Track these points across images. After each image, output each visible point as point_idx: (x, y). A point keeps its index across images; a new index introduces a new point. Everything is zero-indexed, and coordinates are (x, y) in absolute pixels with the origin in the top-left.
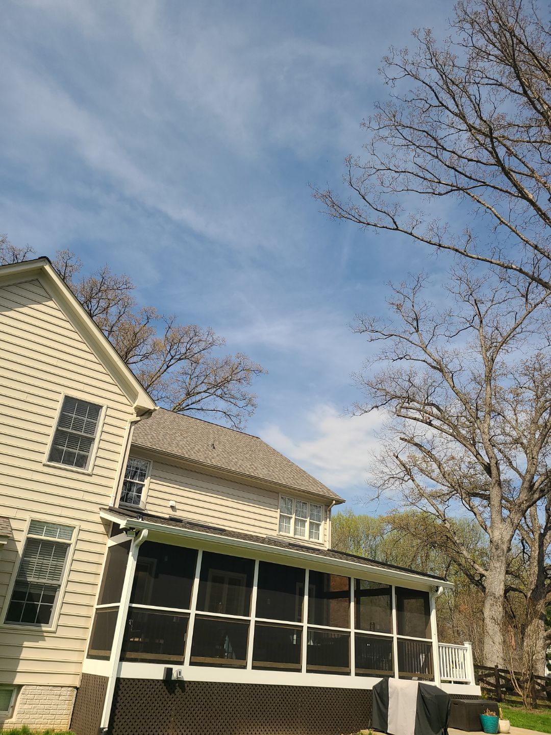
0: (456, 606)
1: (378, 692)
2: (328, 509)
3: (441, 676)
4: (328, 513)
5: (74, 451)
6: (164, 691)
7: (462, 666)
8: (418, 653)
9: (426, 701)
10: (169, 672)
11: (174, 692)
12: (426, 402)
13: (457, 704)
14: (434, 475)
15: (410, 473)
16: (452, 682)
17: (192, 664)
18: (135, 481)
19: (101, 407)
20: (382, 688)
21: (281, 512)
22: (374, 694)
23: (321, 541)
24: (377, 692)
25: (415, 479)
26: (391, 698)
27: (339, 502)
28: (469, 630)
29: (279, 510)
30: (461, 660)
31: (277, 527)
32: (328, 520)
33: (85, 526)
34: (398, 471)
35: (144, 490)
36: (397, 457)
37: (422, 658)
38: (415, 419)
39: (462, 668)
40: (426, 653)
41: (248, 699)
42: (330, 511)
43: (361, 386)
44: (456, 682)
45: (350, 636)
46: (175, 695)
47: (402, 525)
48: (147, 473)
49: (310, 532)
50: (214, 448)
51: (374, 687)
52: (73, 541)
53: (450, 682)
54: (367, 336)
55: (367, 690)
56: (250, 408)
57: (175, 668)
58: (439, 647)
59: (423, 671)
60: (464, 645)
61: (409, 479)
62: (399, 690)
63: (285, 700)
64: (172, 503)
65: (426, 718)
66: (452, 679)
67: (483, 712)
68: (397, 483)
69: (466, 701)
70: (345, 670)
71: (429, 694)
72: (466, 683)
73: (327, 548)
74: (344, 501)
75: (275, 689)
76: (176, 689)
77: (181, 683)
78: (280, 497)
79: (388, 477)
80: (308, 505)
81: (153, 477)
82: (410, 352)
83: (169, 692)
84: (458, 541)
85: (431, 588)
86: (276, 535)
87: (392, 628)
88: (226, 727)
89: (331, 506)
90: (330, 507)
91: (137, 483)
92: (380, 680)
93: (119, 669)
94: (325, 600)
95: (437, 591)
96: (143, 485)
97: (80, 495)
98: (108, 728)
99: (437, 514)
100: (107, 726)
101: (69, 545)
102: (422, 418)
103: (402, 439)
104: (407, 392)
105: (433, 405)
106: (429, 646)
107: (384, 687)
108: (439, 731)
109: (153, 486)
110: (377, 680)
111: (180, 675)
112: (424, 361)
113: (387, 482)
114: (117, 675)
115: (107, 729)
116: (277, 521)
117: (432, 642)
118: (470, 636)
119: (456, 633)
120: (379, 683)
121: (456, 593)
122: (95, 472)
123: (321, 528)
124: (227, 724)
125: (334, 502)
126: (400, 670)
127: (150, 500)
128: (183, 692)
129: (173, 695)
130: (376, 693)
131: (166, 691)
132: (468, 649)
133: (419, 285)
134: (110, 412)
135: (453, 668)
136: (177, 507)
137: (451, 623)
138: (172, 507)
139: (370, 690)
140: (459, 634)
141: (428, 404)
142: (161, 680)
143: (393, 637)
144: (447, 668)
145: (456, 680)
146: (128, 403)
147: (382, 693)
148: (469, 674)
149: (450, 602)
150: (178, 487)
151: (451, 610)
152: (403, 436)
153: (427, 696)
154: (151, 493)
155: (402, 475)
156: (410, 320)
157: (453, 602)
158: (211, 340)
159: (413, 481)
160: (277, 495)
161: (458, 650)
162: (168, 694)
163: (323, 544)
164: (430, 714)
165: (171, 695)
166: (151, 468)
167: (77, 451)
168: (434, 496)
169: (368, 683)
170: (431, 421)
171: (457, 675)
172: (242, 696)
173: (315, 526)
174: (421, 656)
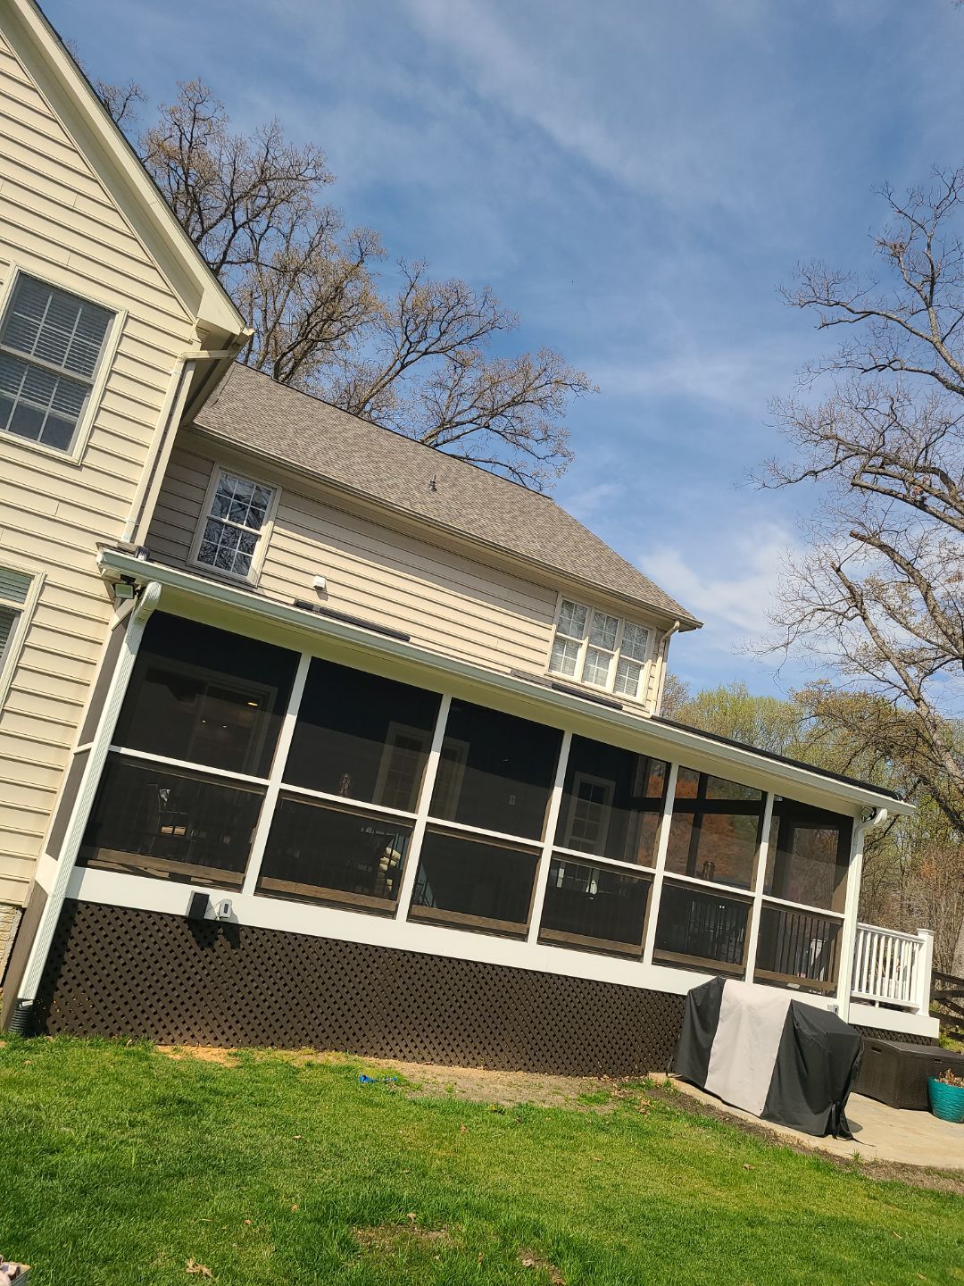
0: (914, 866)
1: (699, 1004)
2: (664, 637)
3: (852, 989)
4: (662, 644)
5: (42, 407)
6: (186, 941)
7: (907, 976)
8: (808, 936)
9: (801, 1040)
10: (200, 902)
11: (210, 945)
12: (921, 462)
13: (880, 1051)
14: (913, 621)
15: (859, 605)
16: (877, 1005)
17: (260, 890)
18: (239, 526)
19: (114, 313)
20: (707, 997)
21: (557, 631)
22: (688, 1004)
23: (639, 699)
24: (696, 1004)
25: (871, 617)
26: (722, 1020)
27: (690, 625)
28: (931, 908)
29: (554, 627)
30: (906, 960)
31: (546, 660)
32: (660, 659)
33: (56, 576)
34: (837, 597)
35: (260, 547)
36: (838, 570)
37: (817, 947)
38: (890, 493)
39: (904, 979)
40: (826, 938)
41: (390, 979)
42: (667, 641)
43: (788, 428)
44: (884, 1005)
45: (652, 882)
46: (214, 951)
47: (832, 710)
48: (267, 512)
49: (618, 679)
50: (434, 489)
51: (691, 992)
52: (27, 606)
53: (872, 1003)
54: (816, 313)
55: (677, 996)
56: (559, 459)
57: (217, 897)
58: (858, 931)
59: (813, 974)
60: (917, 935)
61: (856, 615)
62: (744, 1008)
63: (481, 993)
64: (320, 582)
65: (797, 1076)
66: (877, 998)
67: (940, 1073)
68: (832, 623)
69: (901, 1047)
70: (634, 950)
71: (811, 1027)
72: (908, 1010)
73: (652, 714)
74: (700, 625)
75: (458, 968)
76: (217, 939)
77: (232, 930)
78: (560, 602)
79: (812, 608)
80: (621, 626)
81: (279, 521)
82: (905, 356)
83: (198, 943)
84: (939, 743)
85: (860, 809)
86: (542, 675)
87: (755, 880)
88: (331, 1030)
89: (671, 630)
90: (667, 634)
91: (244, 531)
92: (706, 978)
93: (75, 882)
94: (633, 814)
95: (873, 817)
96: (258, 537)
97: (48, 508)
98: (35, 1001)
99: (905, 687)
100: (33, 997)
101: (19, 612)
102: (905, 492)
103: (852, 535)
104: (882, 434)
105: (935, 471)
106: (837, 925)
107: (711, 996)
108: (825, 1109)
109: (277, 541)
110: (701, 979)
111: (226, 912)
112: (933, 374)
113: (809, 617)
114: (66, 892)
115: (30, 1003)
116: (548, 647)
117: (843, 920)
118: (931, 917)
119: (905, 910)
120: (703, 987)
121: (918, 844)
122: (87, 461)
123: (643, 673)
124: (336, 1026)
125: (677, 624)
126: (759, 965)
127: (269, 568)
128: (233, 948)
129: (208, 950)
130: (693, 1005)
131: (193, 940)
132: (925, 944)
133: (953, 194)
134: (132, 328)
135: (883, 976)
136: (329, 591)
137: (899, 892)
138: (319, 589)
139: (684, 997)
140: (911, 912)
141: (924, 470)
142: (182, 917)
143: (753, 898)
144: (869, 973)
145: (885, 999)
146: (181, 314)
147: (706, 1006)
148: (919, 993)
149: (903, 858)
150: (334, 550)
151: (903, 872)
152: (859, 530)
153: (806, 1031)
154: (273, 554)
155: (843, 607)
156: (917, 281)
157: (909, 858)
158: (490, 315)
159: (864, 619)
160: (554, 595)
161: (901, 941)
162: (197, 949)
163: (643, 706)
164: (807, 1072)
165: (202, 949)
166: (277, 501)
167: (48, 410)
168: (907, 659)
169: (681, 982)
170: (924, 499)
171: (891, 990)
172: (377, 973)
173: (629, 669)
174: (813, 944)
